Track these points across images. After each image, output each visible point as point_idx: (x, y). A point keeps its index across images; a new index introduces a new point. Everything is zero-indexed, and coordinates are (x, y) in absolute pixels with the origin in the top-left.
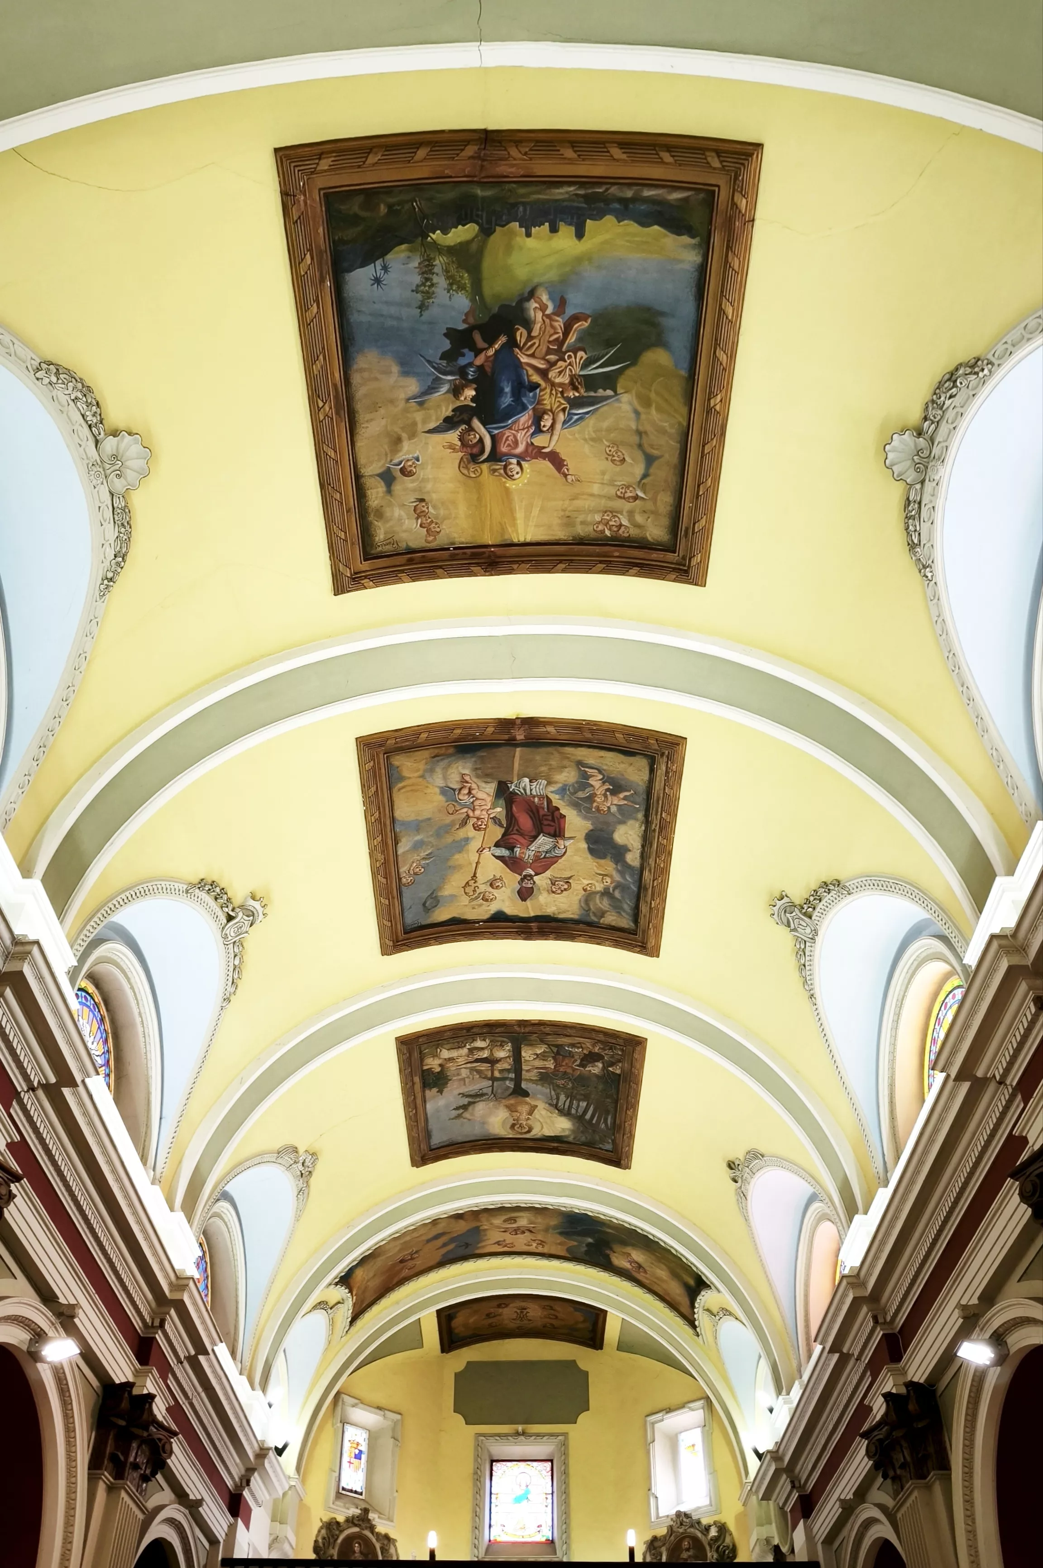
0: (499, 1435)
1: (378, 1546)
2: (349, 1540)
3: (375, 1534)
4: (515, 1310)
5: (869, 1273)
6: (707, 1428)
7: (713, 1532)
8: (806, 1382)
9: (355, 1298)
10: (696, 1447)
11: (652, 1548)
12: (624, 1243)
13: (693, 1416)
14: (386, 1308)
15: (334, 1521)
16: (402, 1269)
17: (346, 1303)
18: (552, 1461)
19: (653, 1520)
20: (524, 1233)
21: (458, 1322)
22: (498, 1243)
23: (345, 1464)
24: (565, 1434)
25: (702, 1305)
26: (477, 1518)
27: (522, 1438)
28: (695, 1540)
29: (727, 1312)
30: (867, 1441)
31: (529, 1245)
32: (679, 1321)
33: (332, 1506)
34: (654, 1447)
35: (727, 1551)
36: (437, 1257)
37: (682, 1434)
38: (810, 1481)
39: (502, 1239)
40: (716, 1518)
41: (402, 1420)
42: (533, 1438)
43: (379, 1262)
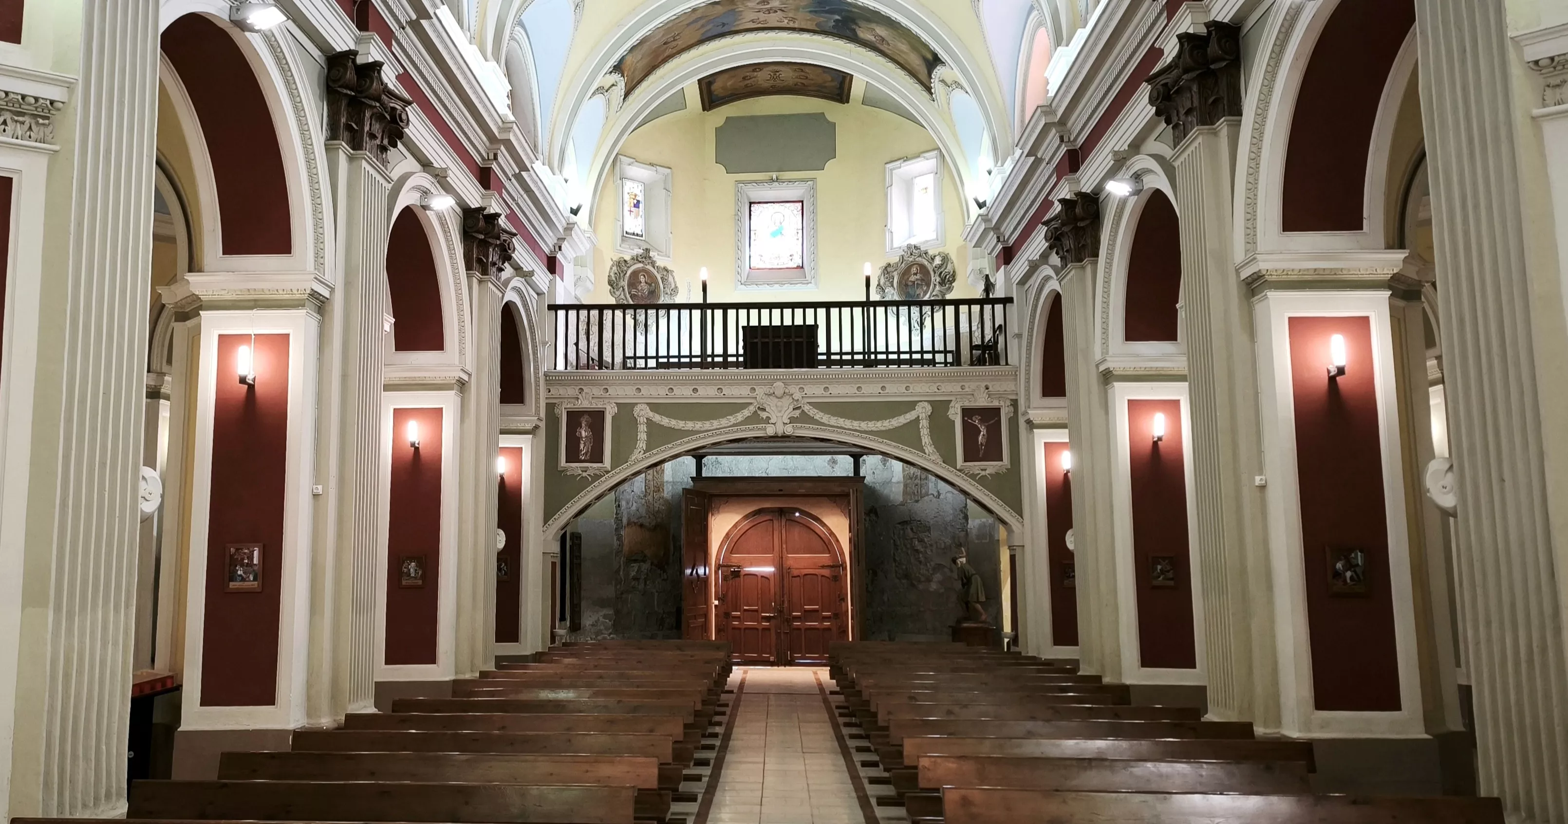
0: (756, 182)
1: (659, 277)
2: (635, 274)
3: (656, 268)
4: (769, 73)
5: (1058, 106)
6: (938, 175)
7: (938, 261)
8: (1017, 158)
9: (626, 78)
10: (928, 190)
11: (886, 272)
12: (869, 20)
13: (928, 163)
14: (652, 83)
15: (622, 260)
16: (665, 50)
17: (618, 85)
18: (802, 202)
19: (888, 251)
20: (777, 12)
21: (717, 87)
22: (753, 21)
23: (626, 213)
24: (813, 180)
25: (938, 76)
26: (739, 251)
27: (776, 183)
28: (922, 267)
29: (959, 85)
30: (1046, 228)
31: (781, 22)
32: (918, 87)
33: (619, 248)
34: (891, 190)
35: (947, 277)
36: (698, 36)
37: (917, 178)
38: (1012, 238)
39: (757, 18)
40: (941, 250)
41: (672, 174)
42: (786, 183)
43: (646, 47)
